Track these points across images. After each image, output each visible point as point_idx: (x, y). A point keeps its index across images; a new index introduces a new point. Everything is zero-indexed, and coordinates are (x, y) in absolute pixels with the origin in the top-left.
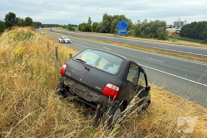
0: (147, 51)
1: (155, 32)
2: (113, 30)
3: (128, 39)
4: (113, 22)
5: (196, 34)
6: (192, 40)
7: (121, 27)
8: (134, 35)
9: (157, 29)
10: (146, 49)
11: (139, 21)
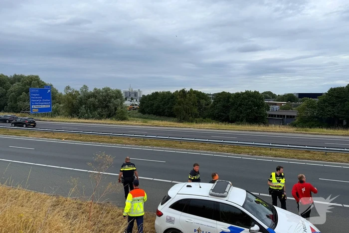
0: (116, 143)
1: (107, 106)
2: (15, 105)
3: (58, 121)
4: (12, 89)
5: (161, 110)
6: (157, 117)
7: (38, 99)
8: (67, 113)
9: (109, 102)
10: (113, 140)
11: (68, 88)
